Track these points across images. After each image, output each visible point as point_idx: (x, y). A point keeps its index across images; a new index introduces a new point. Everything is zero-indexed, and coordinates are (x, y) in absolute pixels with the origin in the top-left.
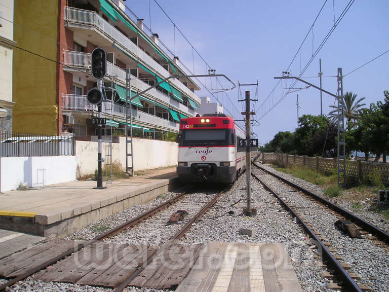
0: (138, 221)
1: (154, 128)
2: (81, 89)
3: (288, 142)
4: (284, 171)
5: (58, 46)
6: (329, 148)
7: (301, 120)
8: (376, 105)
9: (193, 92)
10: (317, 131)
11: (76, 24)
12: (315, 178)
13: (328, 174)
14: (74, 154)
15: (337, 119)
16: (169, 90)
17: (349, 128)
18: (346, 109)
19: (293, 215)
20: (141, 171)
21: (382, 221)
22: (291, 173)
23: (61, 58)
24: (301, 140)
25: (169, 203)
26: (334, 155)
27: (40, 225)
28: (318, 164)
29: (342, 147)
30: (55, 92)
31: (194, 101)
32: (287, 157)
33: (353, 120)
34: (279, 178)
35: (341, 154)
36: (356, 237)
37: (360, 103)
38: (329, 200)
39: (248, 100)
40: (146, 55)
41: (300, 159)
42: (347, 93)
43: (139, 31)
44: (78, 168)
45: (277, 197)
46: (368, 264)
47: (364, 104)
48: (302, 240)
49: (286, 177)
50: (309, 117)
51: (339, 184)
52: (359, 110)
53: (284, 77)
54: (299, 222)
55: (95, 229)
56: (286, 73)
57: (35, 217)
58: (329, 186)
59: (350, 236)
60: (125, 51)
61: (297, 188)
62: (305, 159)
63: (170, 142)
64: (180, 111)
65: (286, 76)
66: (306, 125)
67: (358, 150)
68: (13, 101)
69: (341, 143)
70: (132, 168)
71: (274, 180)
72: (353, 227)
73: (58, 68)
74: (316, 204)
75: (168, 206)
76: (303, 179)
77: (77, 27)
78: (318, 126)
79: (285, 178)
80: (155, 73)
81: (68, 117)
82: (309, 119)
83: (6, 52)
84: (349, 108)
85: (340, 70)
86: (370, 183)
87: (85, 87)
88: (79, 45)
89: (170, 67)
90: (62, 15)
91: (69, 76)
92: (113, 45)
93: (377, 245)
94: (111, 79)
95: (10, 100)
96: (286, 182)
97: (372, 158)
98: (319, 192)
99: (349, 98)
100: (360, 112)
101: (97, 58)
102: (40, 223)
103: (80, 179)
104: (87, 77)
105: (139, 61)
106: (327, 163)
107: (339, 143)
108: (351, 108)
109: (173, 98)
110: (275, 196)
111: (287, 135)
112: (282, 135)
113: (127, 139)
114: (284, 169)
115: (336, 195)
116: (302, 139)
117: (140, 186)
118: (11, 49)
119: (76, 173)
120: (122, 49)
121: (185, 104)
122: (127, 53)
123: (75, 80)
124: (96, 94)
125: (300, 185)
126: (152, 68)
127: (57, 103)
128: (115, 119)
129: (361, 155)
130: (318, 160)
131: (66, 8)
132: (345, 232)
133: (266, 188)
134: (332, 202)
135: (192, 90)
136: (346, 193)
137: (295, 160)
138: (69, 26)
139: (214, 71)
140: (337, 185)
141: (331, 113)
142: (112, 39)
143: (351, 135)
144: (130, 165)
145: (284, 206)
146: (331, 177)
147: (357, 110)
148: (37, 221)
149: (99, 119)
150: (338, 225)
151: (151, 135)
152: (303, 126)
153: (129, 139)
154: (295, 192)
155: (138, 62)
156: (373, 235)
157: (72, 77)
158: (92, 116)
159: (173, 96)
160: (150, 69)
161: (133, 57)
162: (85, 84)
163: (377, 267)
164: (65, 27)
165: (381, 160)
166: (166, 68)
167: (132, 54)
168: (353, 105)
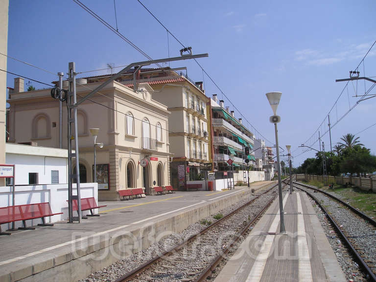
5: (211, 135)
16: (242, 142)
23: (212, 140)
30: (211, 154)
31: (251, 144)
73: (211, 144)
81: (216, 163)
89: (241, 128)
90: (211, 122)
99: (349, 138)
108: (351, 144)
127: (212, 158)
133: (297, 188)
138: (214, 126)
164: (212, 127)
168: (352, 142)
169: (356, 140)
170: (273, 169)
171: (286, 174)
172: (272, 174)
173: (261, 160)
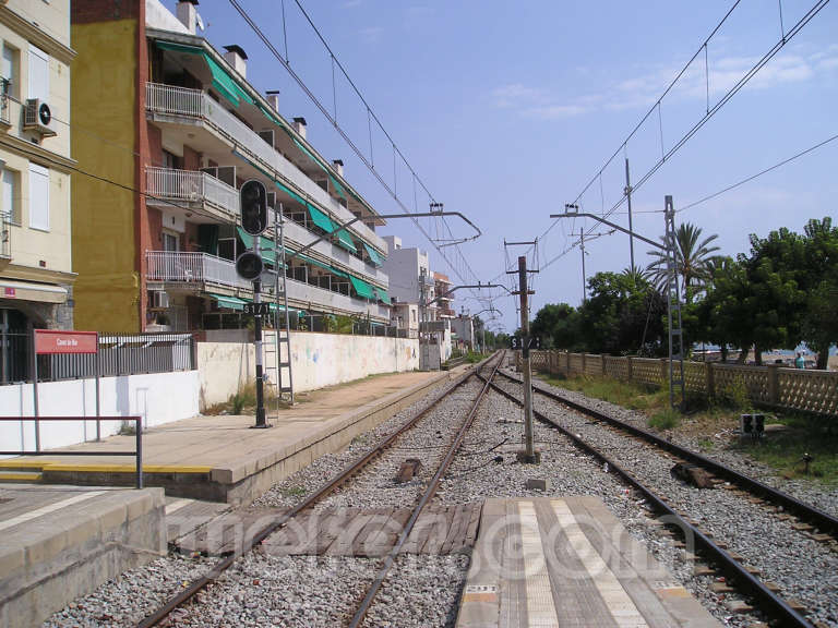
0: (345, 479)
1: (307, 307)
2: (174, 238)
3: (568, 326)
4: (564, 386)
5: (137, 160)
6: (651, 339)
7: (593, 282)
8: (735, 260)
9: (373, 230)
10: (625, 303)
11: (167, 115)
12: (627, 398)
13: (651, 389)
14: (194, 366)
15: (665, 278)
16: (329, 229)
17: (688, 297)
18: (680, 258)
19: (601, 460)
20: (301, 395)
21: (747, 463)
22: (580, 390)
23: (142, 183)
24: (595, 324)
25: (379, 449)
26: (662, 353)
27: (220, 485)
28: (631, 370)
29: (676, 338)
30: (132, 248)
31: (375, 248)
32: (569, 358)
33: (694, 281)
34: (559, 400)
35: (676, 351)
36: (705, 487)
37: (708, 246)
38: (658, 436)
39: (522, 271)
40: (286, 161)
41: (594, 362)
42: (683, 226)
43: (276, 119)
44: (202, 392)
45: (566, 433)
46: (723, 520)
47: (717, 248)
48: (624, 492)
49: (571, 396)
50: (610, 276)
51: (673, 407)
52: (705, 261)
53: (568, 215)
54: (614, 470)
55: (285, 491)
56: (572, 206)
57: (211, 473)
58: (654, 412)
59: (697, 486)
60: (253, 160)
61: (597, 417)
62: (604, 361)
63: (342, 336)
64: (352, 270)
65: (572, 211)
66: (603, 292)
67: (705, 342)
68: (73, 270)
69: (675, 332)
70: (290, 390)
71: (550, 404)
72: (700, 474)
73: (137, 202)
74: (635, 443)
75: (379, 456)
76: (606, 400)
77: (171, 121)
78: (628, 294)
79: (571, 400)
80: (305, 197)
81: (158, 295)
82: (610, 280)
83: (60, 180)
84: (687, 256)
85: (669, 200)
86: (728, 404)
87: (182, 235)
88: (168, 153)
89: (331, 183)
90: (142, 99)
91: (155, 214)
92: (233, 151)
93: (738, 497)
94: (231, 216)
95: (68, 268)
96: (573, 406)
97: (734, 354)
98: (639, 422)
99: (686, 237)
100: (710, 265)
101: (250, 197)
102: (220, 481)
103: (205, 412)
104: (188, 215)
105: (278, 178)
106: (649, 367)
107: (671, 332)
108: (691, 257)
109: (338, 245)
110: (561, 431)
111: (563, 311)
112: (551, 311)
113: (279, 334)
114: (562, 382)
115: (669, 426)
116: (597, 321)
117: (326, 423)
118: (67, 173)
119: (200, 402)
120: (249, 157)
121: (359, 256)
122: (257, 164)
123: (167, 222)
124: (253, 262)
125: (601, 411)
126: (300, 190)
127: (138, 268)
128: (240, 295)
129: (712, 349)
130: (631, 363)
131: (149, 86)
132: (688, 480)
133: (541, 418)
134: (664, 439)
135: (371, 226)
136: (687, 423)
137: (584, 364)
138: (156, 119)
139: (441, 205)
140: (670, 408)
141: (650, 267)
142: (233, 140)
143: (693, 314)
144: (286, 384)
145: (583, 447)
146: (657, 395)
147: (702, 259)
148: (214, 478)
149: (257, 305)
150: (676, 472)
151: (305, 323)
152: (597, 295)
153: (283, 334)
154: (595, 423)
155: (276, 181)
156: (731, 484)
157: (161, 217)
158: (203, 292)
159: (339, 242)
160: (297, 191)
161: (267, 170)
162: (182, 229)
163: (736, 523)
164: (148, 122)
165: (751, 357)
166: (323, 185)
167: (265, 165)
168: (695, 249)
169: (705, 244)
170: (448, 333)
171: (484, 348)
172: (446, 347)
173: (415, 307)
